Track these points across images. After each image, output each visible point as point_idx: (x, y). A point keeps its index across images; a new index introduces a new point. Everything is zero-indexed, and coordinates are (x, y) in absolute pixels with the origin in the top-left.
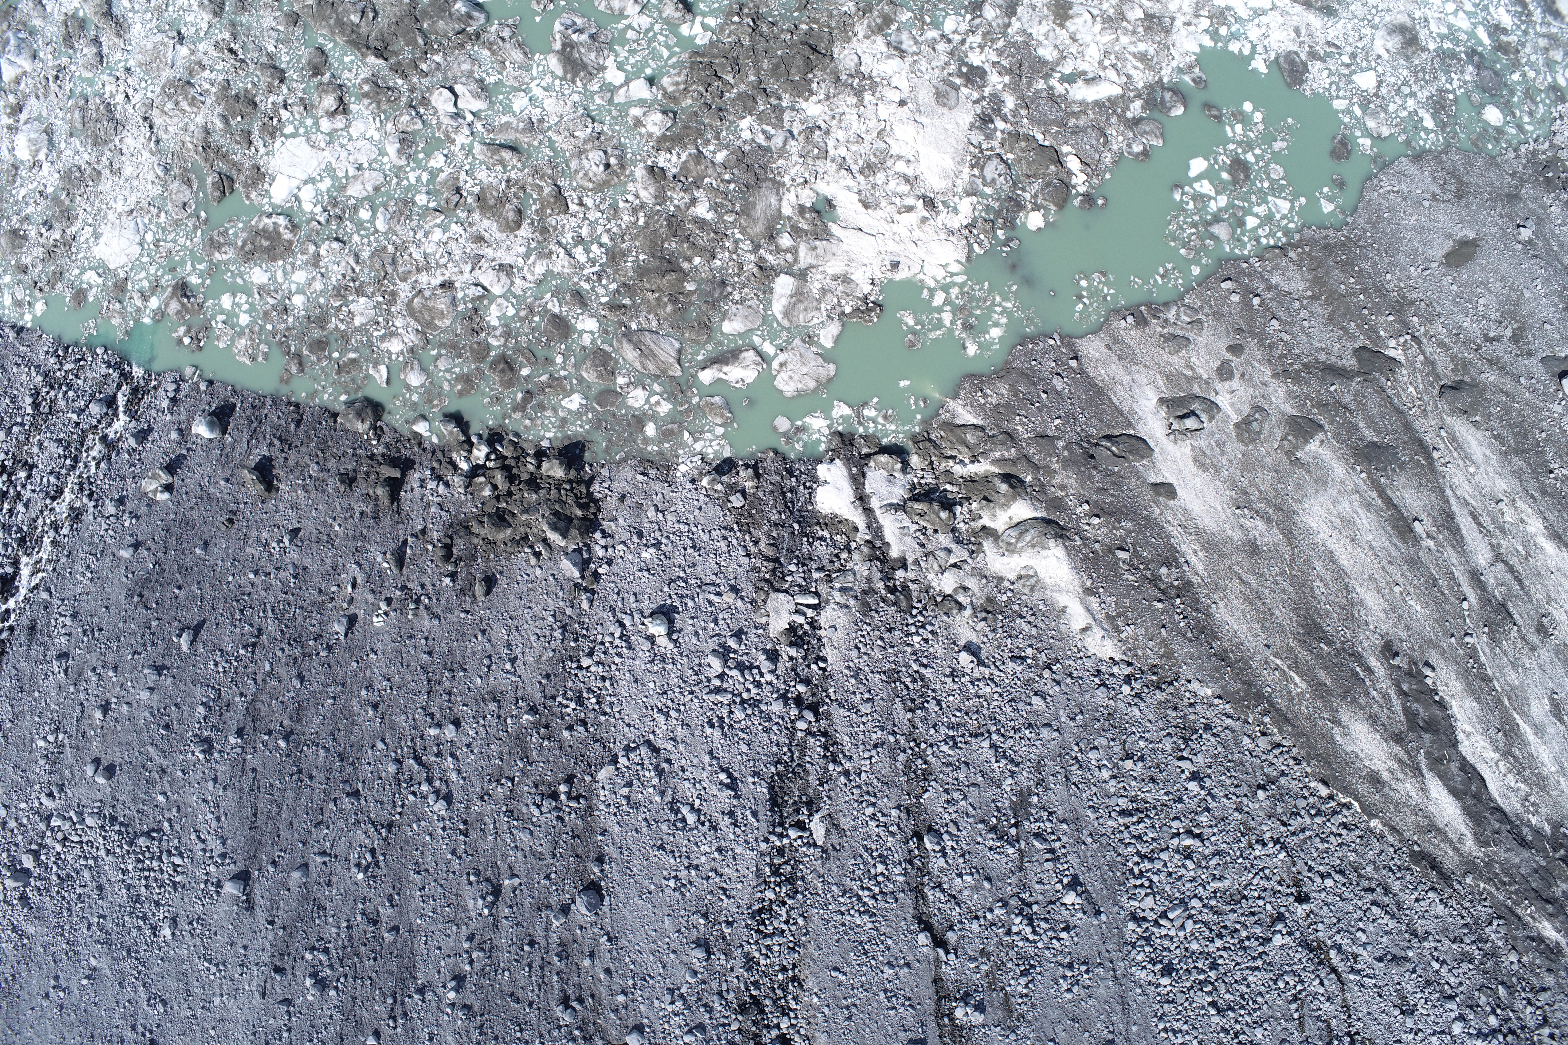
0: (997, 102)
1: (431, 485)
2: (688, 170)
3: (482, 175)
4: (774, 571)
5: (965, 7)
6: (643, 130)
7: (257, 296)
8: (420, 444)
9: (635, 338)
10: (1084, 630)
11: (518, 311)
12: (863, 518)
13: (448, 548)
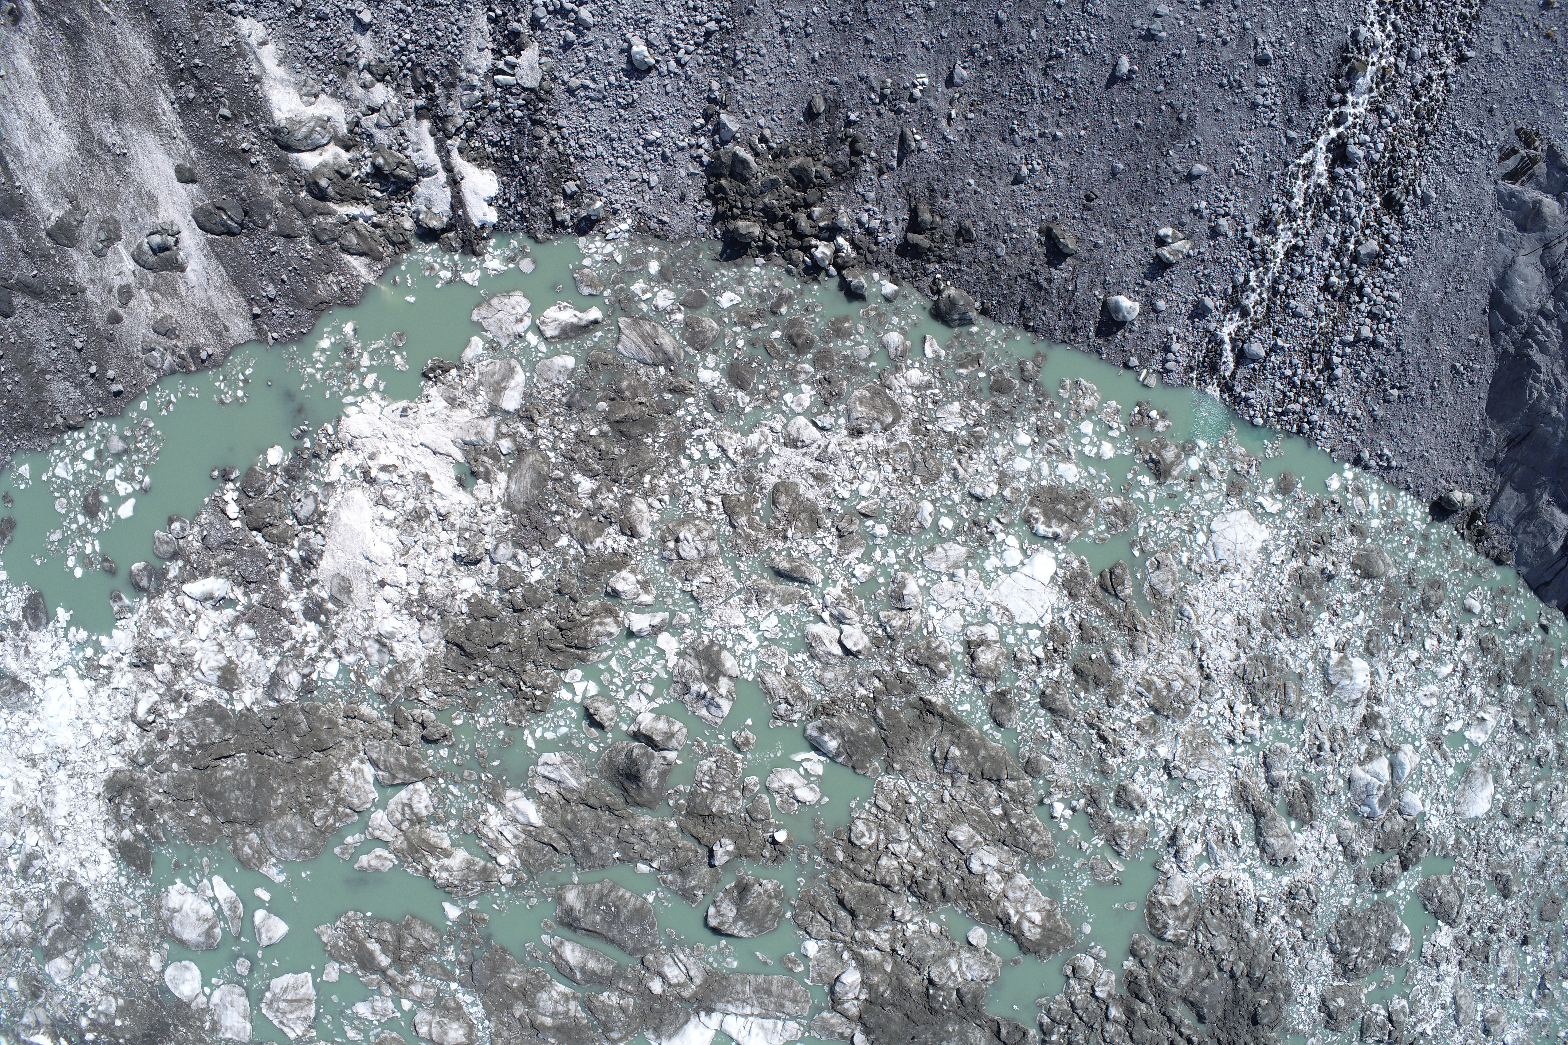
0: (297, 582)
1: (875, 224)
2: (595, 528)
3: (813, 548)
4: (536, 111)
5: (317, 688)
6: (640, 577)
7: (1072, 450)
8: (892, 272)
9: (660, 356)
10: (264, 43)
11: (780, 397)
12: (453, 162)
13: (855, 152)
